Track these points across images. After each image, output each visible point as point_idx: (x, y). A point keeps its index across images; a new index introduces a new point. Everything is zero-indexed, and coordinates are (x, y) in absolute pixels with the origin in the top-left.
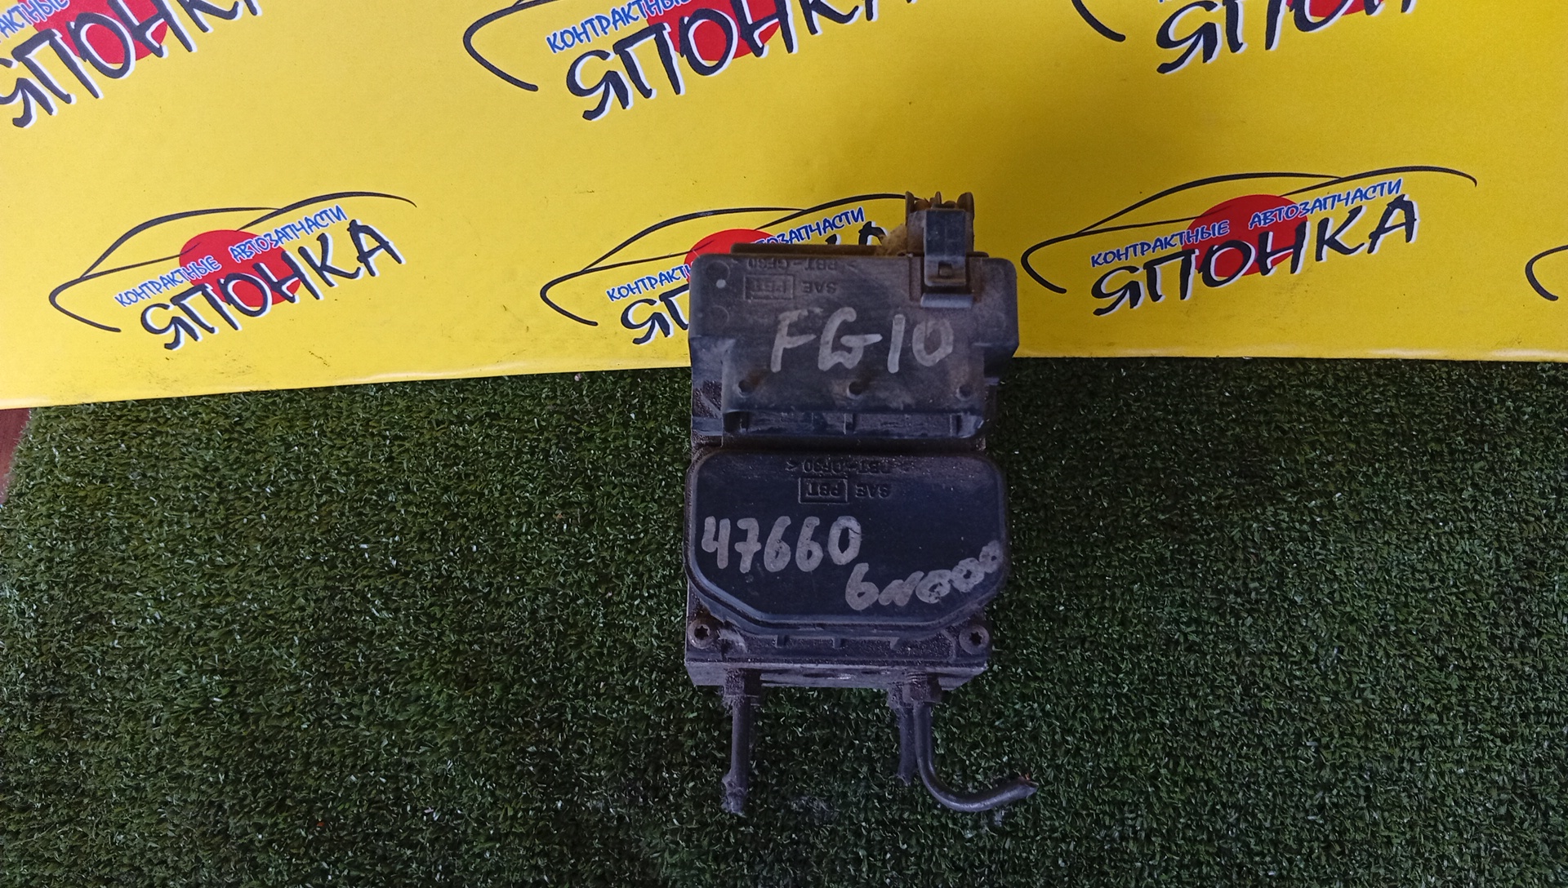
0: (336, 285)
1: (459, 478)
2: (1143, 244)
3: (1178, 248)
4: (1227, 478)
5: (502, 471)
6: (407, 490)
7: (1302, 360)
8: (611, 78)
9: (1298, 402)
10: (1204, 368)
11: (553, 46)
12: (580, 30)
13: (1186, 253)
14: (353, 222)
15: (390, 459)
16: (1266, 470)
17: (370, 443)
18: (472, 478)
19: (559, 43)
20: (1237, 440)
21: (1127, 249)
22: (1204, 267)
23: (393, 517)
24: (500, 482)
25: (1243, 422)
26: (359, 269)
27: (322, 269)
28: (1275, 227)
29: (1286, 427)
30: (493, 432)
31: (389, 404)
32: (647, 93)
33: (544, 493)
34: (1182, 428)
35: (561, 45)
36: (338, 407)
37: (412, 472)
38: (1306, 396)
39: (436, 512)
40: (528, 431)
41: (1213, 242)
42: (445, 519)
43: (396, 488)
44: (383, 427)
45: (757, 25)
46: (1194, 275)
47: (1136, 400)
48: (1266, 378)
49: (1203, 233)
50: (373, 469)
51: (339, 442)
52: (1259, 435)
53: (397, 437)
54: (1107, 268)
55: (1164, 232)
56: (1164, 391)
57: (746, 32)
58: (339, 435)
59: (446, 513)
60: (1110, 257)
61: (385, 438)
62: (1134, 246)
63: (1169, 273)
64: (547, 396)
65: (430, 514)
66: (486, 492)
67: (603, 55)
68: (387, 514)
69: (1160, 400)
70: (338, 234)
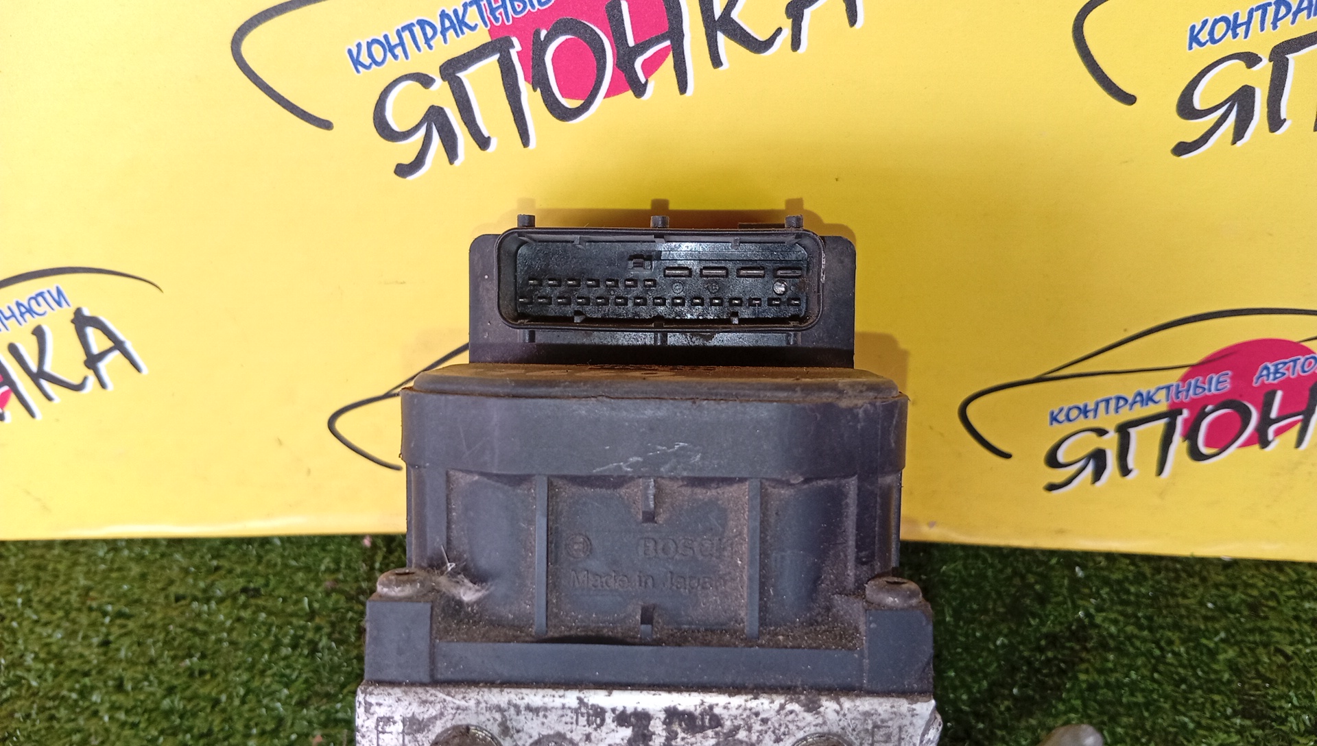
0: (57, 400)
1: (191, 675)
2: (1118, 398)
3: (1163, 407)
4: (1228, 718)
5: (251, 668)
6: (120, 687)
7: (1293, 564)
8: (435, 116)
9: (1297, 618)
10: (1176, 570)
11: (357, 63)
12: (394, 40)
13: (1172, 414)
14: (78, 312)
15: (105, 643)
16: (1273, 709)
17: (84, 619)
18: (208, 677)
19: (365, 59)
20: (1232, 666)
21: (1097, 405)
22: (1191, 435)
23: (93, 726)
24: (244, 684)
25: (1237, 643)
26: (85, 379)
27: (38, 376)
28: (1286, 385)
29: (1289, 650)
30: (246, 614)
31: (120, 569)
32: (483, 143)
33: (302, 704)
34: (1161, 649)
35: (367, 61)
36: (55, 569)
37: (132, 663)
38: (1305, 611)
39: (150, 722)
40: (292, 615)
41: (1207, 400)
42: (162, 732)
43: (105, 682)
44: (106, 599)
45: (641, 48)
46: (1178, 444)
47: (1099, 609)
48: (1253, 586)
49: (1197, 387)
50: (81, 656)
51: (45, 616)
52: (1258, 661)
53: (120, 615)
54: (1068, 428)
55: (1145, 383)
56: (1132, 598)
57: (625, 59)
58: (49, 605)
59: (165, 725)
60: (1074, 414)
61: (105, 614)
62: (1107, 401)
63: (1145, 440)
64: (328, 570)
65: (142, 725)
66: (224, 698)
67: (426, 81)
68: (87, 719)
69: (1130, 610)
70: (58, 325)
